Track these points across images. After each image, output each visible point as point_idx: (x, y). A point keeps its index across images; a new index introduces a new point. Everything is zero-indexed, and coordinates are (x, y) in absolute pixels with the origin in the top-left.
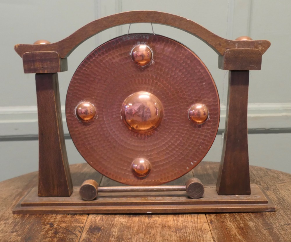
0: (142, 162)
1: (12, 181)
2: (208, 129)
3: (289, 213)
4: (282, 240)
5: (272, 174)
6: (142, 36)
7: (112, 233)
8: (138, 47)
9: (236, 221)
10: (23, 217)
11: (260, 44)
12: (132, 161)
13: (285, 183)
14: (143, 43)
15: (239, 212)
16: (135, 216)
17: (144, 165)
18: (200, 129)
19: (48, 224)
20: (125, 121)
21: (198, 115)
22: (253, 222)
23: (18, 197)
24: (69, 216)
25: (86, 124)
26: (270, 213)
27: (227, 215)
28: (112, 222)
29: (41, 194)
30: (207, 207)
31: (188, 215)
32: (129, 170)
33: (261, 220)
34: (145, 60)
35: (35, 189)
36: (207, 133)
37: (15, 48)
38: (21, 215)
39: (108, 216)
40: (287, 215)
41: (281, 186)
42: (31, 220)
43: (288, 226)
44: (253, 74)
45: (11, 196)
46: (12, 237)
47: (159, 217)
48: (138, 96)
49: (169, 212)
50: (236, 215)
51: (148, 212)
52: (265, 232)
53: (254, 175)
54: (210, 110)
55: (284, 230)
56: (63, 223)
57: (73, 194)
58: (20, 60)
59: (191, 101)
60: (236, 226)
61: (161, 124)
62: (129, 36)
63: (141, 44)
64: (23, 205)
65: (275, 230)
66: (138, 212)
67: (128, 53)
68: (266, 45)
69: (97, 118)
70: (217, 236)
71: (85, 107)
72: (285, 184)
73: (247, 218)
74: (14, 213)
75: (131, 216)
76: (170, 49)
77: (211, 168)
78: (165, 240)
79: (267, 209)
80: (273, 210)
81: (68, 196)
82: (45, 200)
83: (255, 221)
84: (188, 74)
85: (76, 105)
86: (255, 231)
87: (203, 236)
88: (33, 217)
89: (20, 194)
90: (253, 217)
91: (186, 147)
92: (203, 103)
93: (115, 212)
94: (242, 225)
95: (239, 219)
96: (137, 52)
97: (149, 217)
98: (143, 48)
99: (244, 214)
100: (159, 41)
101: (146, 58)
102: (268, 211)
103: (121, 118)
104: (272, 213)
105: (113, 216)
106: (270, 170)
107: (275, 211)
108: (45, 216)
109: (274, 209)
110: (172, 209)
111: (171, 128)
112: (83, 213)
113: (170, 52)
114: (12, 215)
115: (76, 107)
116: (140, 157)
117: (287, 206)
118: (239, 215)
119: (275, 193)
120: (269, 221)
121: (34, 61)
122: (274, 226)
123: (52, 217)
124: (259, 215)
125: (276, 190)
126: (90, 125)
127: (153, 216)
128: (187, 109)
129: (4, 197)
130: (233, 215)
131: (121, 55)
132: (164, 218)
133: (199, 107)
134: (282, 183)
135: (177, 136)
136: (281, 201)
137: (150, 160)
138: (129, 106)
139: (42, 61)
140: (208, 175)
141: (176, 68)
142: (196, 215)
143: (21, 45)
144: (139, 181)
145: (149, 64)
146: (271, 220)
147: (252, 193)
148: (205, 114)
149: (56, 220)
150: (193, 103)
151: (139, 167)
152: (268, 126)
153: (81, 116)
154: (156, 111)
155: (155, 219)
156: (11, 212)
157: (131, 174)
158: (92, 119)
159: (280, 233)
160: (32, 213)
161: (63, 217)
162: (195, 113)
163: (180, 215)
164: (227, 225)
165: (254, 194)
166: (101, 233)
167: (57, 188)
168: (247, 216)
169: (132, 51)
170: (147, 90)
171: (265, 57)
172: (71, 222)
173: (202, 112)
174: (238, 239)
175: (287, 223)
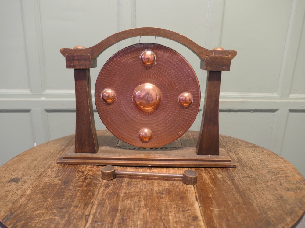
0: (146, 130)
1: (58, 140)
2: (192, 110)
3: (245, 169)
4: (241, 188)
5: (233, 141)
6: (149, 45)
8: (146, 52)
9: (209, 174)
10: (64, 166)
11: (230, 53)
12: (139, 130)
13: (242, 147)
14: (149, 50)
15: (211, 167)
16: (140, 168)
17: (147, 133)
18: (187, 110)
19: (80, 172)
20: (135, 103)
21: (185, 101)
22: (221, 175)
23: (61, 152)
24: (95, 167)
25: (108, 104)
26: (232, 168)
27: (203, 169)
29: (77, 151)
30: (189, 163)
31: (176, 168)
32: (137, 136)
33: (226, 173)
34: (150, 62)
35: (73, 147)
36: (191, 113)
37: (61, 51)
38: (63, 165)
39: (122, 167)
40: (244, 170)
41: (240, 149)
42: (69, 169)
43: (245, 179)
44: (224, 73)
45: (56, 151)
46: (55, 181)
47: (157, 169)
48: (144, 86)
49: (163, 166)
50: (209, 170)
51: (149, 166)
52: (229, 182)
54: (194, 97)
55: (242, 181)
56: (91, 171)
57: (99, 151)
58: (63, 59)
59: (181, 91)
60: (209, 177)
61: (160, 106)
62: (140, 44)
63: (147, 50)
64: (64, 158)
65: (236, 181)
66: (142, 165)
67: (138, 56)
68: (234, 53)
69: (116, 100)
71: (108, 93)
72: (242, 148)
73: (217, 171)
74: (58, 163)
75: (138, 167)
76: (168, 54)
77: (192, 135)
78: (160, 186)
79: (230, 165)
80: (234, 167)
81: (95, 152)
82: (79, 155)
83: (222, 174)
84: (179, 72)
85: (102, 91)
86: (222, 181)
88: (71, 166)
89: (63, 150)
90: (220, 171)
91: (176, 122)
92: (189, 92)
93: (127, 165)
94: (213, 177)
95: (211, 172)
96: (145, 56)
97: (149, 169)
98: (149, 53)
99: (214, 169)
100: (160, 49)
101: (151, 60)
102: (231, 167)
103: (132, 101)
104: (233, 169)
105: (125, 167)
106: (232, 138)
107: (235, 167)
108: (79, 166)
109: (235, 165)
110: (166, 164)
111: (167, 109)
112: (105, 165)
113: (168, 57)
114: (57, 165)
115: (102, 93)
116: (145, 128)
117: (244, 164)
118: (211, 169)
119: (235, 154)
120: (232, 174)
121: (73, 60)
122: (235, 178)
123: (83, 167)
124: (224, 169)
125: (236, 152)
126: (111, 105)
127: (152, 168)
128: (178, 96)
129: (52, 151)
130: (207, 169)
131: (134, 58)
132: (160, 170)
133: (186, 95)
134: (240, 147)
135: (170, 114)
136: (240, 160)
137: (151, 130)
138: (138, 93)
139: (78, 60)
140: (190, 140)
141: (171, 68)
142: (182, 168)
143: (64, 49)
144: (144, 144)
145: (153, 65)
146: (233, 173)
147: (220, 154)
148: (190, 100)
149: (86, 169)
150: (182, 92)
151: (144, 134)
152: (230, 108)
153: (105, 99)
154: (157, 97)
155: (153, 170)
156: (56, 163)
157: (138, 139)
158: (113, 101)
159: (239, 183)
160: (70, 164)
161: (91, 167)
162: (183, 99)
163: (171, 168)
164: (203, 176)
165: (221, 155)
166: (117, 180)
167: (88, 147)
168: (217, 170)
169: (141, 55)
170: (151, 82)
171: (233, 62)
172: (96, 171)
173: (188, 99)
174: (211, 187)
175: (244, 176)
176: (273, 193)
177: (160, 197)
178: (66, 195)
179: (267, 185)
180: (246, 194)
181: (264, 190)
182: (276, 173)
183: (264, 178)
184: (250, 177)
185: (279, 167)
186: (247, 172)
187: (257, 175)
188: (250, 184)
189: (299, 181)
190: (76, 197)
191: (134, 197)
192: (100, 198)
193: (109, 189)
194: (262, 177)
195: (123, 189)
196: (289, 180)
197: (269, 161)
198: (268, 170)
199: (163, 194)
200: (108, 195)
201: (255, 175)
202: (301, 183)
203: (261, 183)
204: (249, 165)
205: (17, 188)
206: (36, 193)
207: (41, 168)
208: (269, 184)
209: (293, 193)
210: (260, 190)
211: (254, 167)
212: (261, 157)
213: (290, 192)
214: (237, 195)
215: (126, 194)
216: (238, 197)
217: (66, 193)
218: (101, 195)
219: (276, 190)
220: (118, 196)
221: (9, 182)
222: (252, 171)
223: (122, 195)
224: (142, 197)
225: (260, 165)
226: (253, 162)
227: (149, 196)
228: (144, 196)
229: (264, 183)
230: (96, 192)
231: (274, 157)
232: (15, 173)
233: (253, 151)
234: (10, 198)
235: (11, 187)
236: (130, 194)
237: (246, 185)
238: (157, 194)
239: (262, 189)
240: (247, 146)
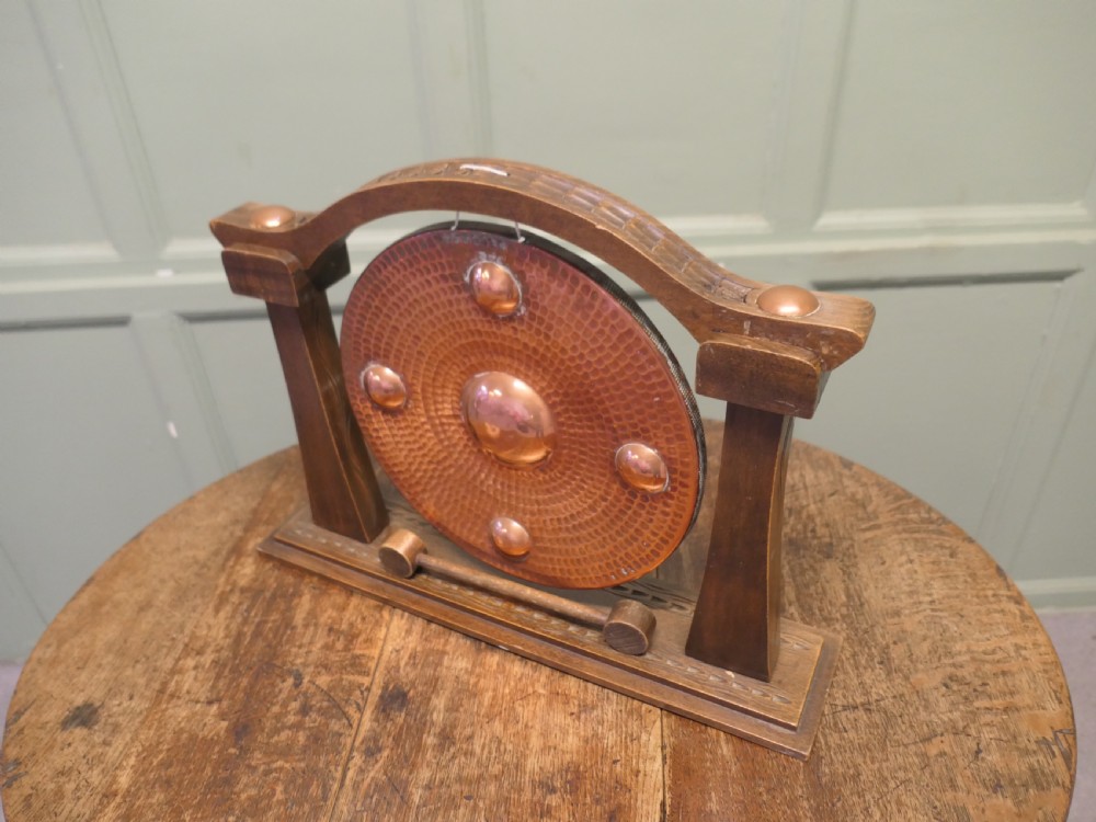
3: (863, 662)
4: (827, 771)
5: (851, 487)
7: (432, 714)
13: (878, 527)
19: (290, 672)
23: (231, 563)
28: (435, 670)
40: (857, 668)
41: (866, 541)
43: (851, 716)
46: (206, 720)
53: (806, 488)
55: (840, 732)
56: (324, 671)
70: (672, 739)
72: (878, 532)
78: (550, 748)
87: (639, 738)
125: (850, 557)
129: (202, 555)
134: (870, 529)
135: (590, 501)
159: (826, 743)
166: (406, 714)
172: (342, 667)
174: (723, 756)
175: (850, 700)
176: (937, 804)
177: (542, 805)
178: (238, 794)
179: (924, 755)
180: (839, 800)
181: (909, 780)
182: (975, 690)
183: (923, 715)
184: (873, 707)
185: (994, 652)
186: (868, 678)
187: (902, 695)
188: (865, 748)
189: (1049, 736)
190: (269, 807)
191: (457, 807)
192: (345, 809)
193: (377, 766)
194: (917, 709)
195: (425, 765)
196: (1012, 727)
197: (962, 616)
198: (950, 670)
199: (553, 790)
200: (372, 798)
201: (895, 697)
202: (1055, 748)
203: (906, 746)
204: (883, 636)
205: (90, 757)
206: (147, 782)
207: (165, 651)
208: (933, 750)
209: (1009, 802)
210: (892, 785)
211: (897, 652)
212: (939, 589)
213: (999, 800)
214: (805, 804)
215: (430, 789)
216: (809, 814)
217: (241, 786)
218: (351, 794)
219: (954, 787)
220: (405, 801)
221: (65, 724)
222: (889, 674)
223: (417, 796)
224: (481, 804)
225: (925, 638)
226: (903, 617)
227: (507, 799)
228: (487, 802)
229: (915, 743)
230: (334, 779)
231: (990, 593)
232: (84, 676)
233: (914, 556)
234: (69, 806)
235: (71, 749)
236: (444, 790)
237: (848, 755)
238: (534, 793)
239: (901, 775)
240: (896, 524)
